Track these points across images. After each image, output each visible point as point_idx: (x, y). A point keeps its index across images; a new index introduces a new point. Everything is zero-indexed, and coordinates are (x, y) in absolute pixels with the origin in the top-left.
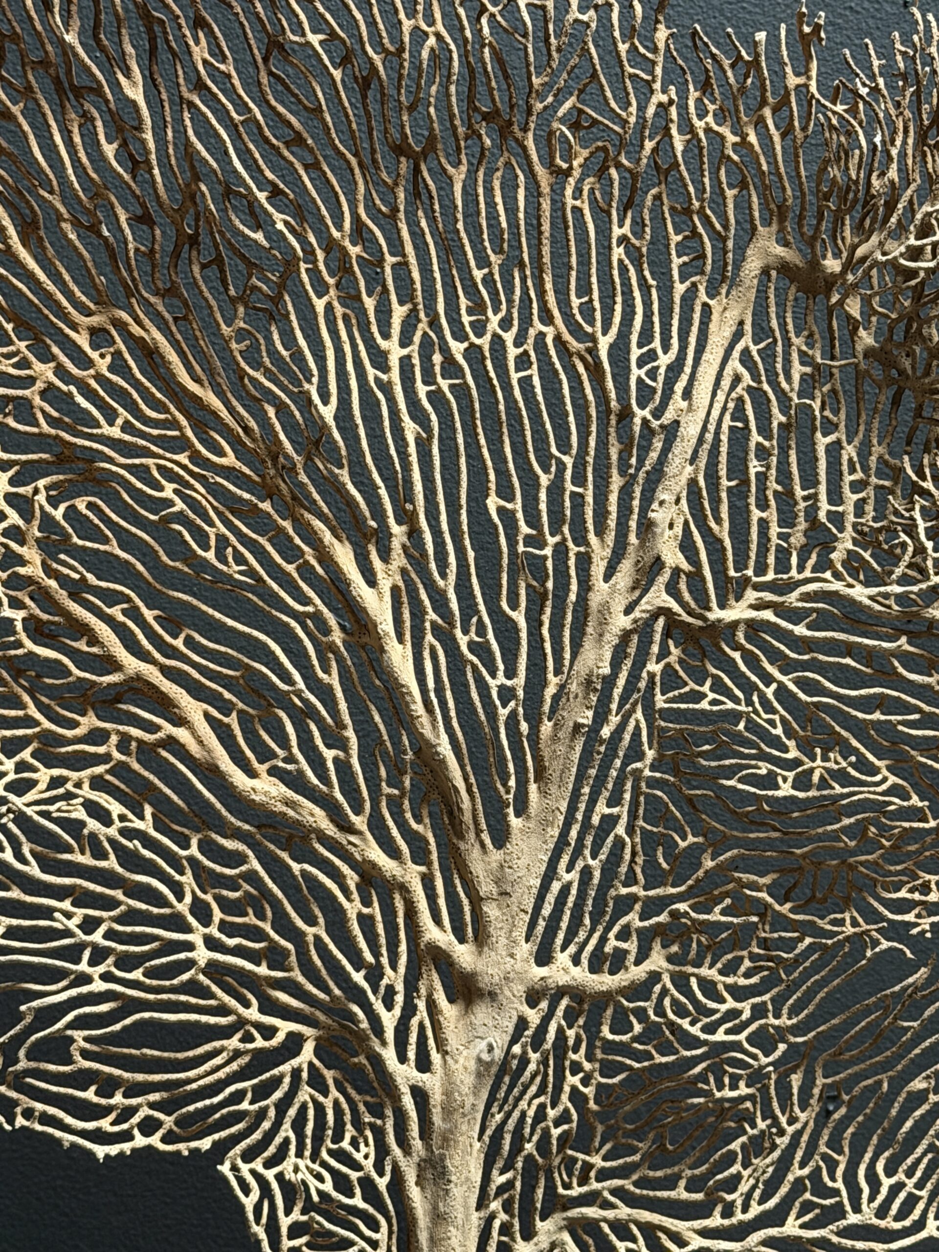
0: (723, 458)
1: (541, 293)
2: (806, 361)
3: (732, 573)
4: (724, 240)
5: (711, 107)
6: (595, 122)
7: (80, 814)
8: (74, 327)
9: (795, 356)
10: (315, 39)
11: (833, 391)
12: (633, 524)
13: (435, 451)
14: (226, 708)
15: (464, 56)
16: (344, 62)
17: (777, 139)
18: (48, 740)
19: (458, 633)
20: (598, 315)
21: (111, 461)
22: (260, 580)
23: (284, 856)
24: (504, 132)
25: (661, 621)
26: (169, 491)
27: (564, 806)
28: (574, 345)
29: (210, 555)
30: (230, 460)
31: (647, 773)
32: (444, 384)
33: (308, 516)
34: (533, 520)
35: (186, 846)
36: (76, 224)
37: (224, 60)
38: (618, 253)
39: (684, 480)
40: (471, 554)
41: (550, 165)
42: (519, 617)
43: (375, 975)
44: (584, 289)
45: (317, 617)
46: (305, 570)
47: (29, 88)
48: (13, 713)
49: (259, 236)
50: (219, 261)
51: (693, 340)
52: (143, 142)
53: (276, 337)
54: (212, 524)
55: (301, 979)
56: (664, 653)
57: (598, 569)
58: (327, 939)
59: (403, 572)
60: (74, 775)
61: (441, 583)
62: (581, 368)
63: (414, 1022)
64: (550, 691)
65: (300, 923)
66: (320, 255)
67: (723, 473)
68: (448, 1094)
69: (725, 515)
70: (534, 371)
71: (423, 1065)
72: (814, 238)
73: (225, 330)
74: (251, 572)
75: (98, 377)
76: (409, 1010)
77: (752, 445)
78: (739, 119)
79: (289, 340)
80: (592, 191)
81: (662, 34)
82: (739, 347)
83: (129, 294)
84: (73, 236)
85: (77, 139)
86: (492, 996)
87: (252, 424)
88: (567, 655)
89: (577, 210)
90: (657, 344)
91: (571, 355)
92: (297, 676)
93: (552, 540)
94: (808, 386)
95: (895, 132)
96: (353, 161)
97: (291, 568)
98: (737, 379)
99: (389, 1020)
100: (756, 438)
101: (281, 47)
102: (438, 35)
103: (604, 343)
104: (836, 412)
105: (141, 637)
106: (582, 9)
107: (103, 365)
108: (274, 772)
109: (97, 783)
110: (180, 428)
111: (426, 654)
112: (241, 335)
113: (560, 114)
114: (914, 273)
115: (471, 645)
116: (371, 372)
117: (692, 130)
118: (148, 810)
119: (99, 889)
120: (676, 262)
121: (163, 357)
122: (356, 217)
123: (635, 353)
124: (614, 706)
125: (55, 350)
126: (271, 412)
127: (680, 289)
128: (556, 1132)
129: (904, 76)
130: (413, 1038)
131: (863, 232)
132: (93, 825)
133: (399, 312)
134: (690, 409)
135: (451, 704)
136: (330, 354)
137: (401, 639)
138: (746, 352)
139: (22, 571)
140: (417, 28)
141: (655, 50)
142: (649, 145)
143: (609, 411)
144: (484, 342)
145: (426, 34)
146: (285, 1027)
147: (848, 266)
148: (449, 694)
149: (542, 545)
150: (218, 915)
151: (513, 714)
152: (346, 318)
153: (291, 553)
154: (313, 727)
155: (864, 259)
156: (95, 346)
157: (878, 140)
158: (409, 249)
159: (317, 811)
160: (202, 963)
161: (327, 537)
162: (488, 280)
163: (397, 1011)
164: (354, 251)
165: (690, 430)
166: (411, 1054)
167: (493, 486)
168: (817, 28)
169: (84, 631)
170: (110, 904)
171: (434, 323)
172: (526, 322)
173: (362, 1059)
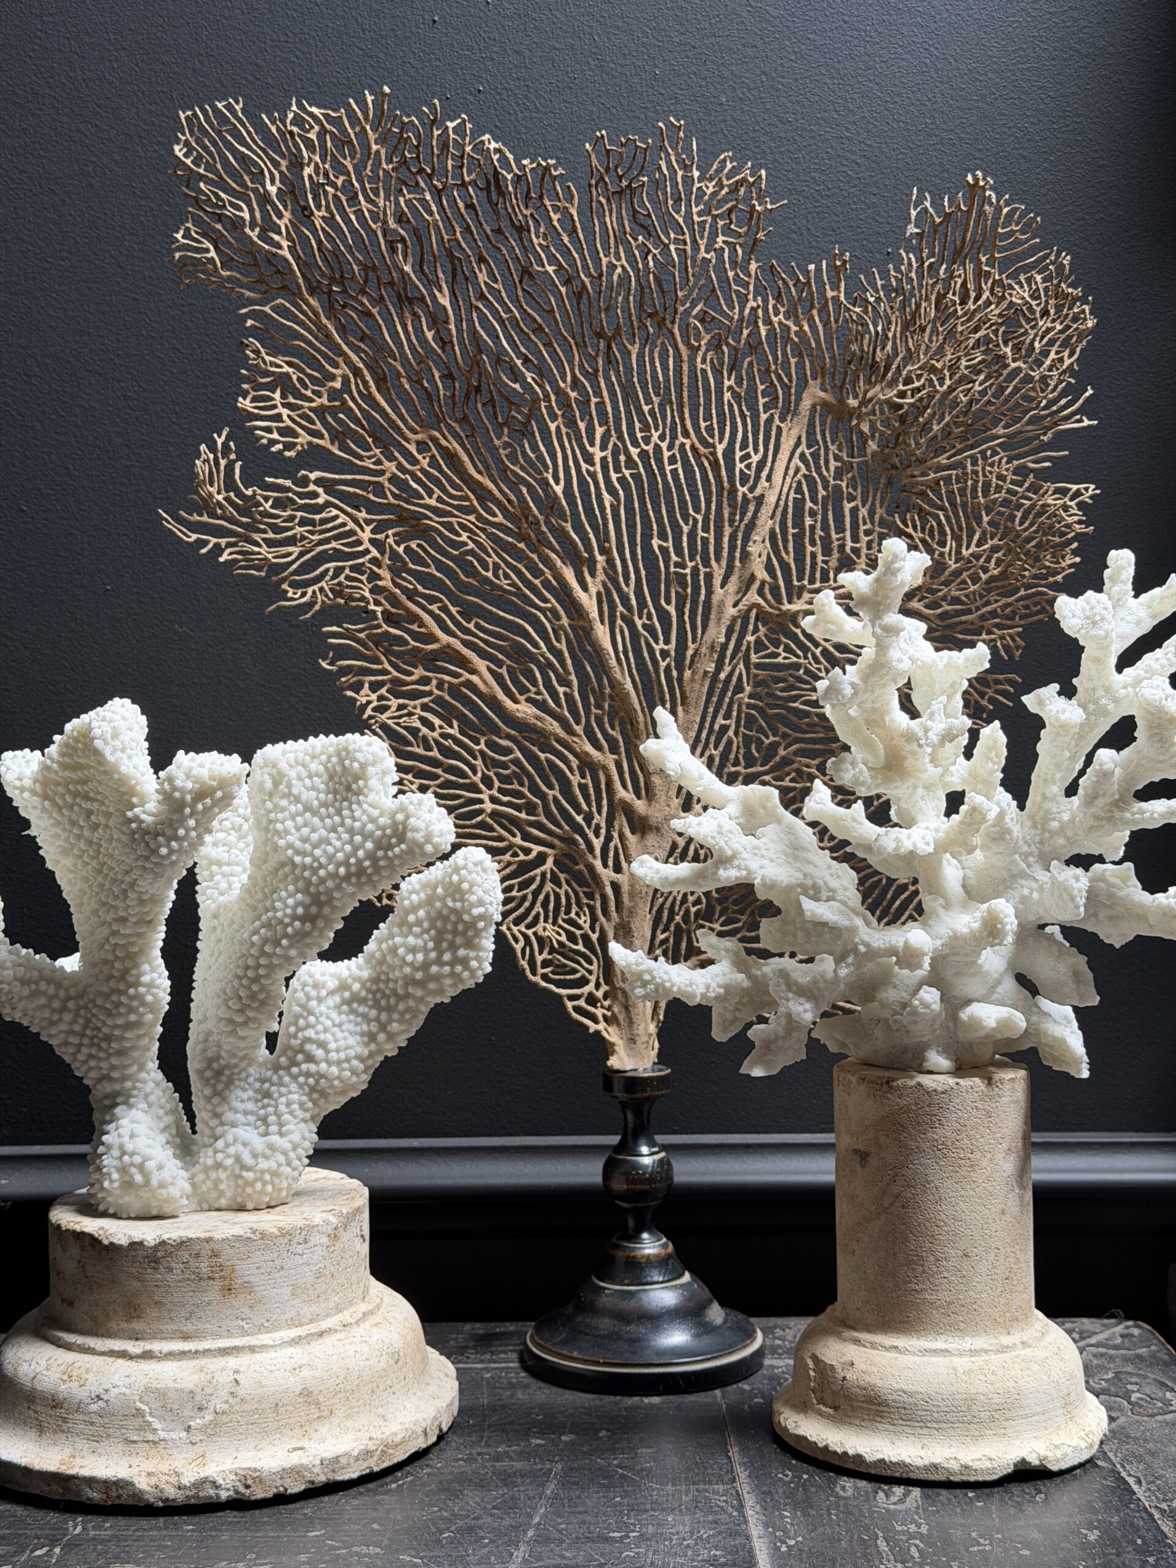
0: (790, 516)
1: (682, 420)
2: (837, 458)
3: (795, 583)
4: (790, 388)
5: (782, 310)
6: (714, 318)
7: (418, 724)
8: (407, 440)
9: (831, 456)
10: (550, 269)
11: (854, 477)
12: (738, 555)
13: (622, 511)
14: (500, 664)
15: (638, 280)
16: (567, 282)
17: (820, 328)
18: (396, 682)
19: (636, 618)
20: (716, 432)
21: (430, 519)
22: (519, 588)
23: (535, 749)
24: (660, 324)
25: (754, 611)
26: (464, 537)
27: (698, 719)
28: (702, 450)
29: (490, 574)
30: (500, 519)
31: (746, 700)
32: (627, 473)
33: (547, 551)
34: (679, 552)
35: (478, 744)
36: (410, 380)
37: (496, 281)
38: (727, 395)
39: (767, 528)
40: (643, 573)
41: (688, 344)
42: (672, 609)
43: (589, 818)
44: (708, 417)
45: (553, 611)
46: (546, 584)
47: (382, 298)
48: (375, 667)
49: (517, 386)
50: (492, 401)
51: (771, 447)
52: (449, 330)
53: (527, 446)
54: (490, 556)
55: (545, 821)
56: (756, 630)
57: (717, 581)
58: (560, 797)
59: (604, 584)
60: (412, 703)
61: (626, 589)
62: (706, 464)
63: (612, 845)
64: (690, 652)
65: (544, 788)
66: (553, 398)
67: (790, 524)
68: (632, 886)
69: (791, 549)
70: (679, 465)
71: (618, 869)
72: (842, 387)
73: (497, 442)
74: (513, 585)
75: (423, 470)
76: (609, 838)
77: (807, 508)
78: (797, 317)
79: (535, 448)
80: (712, 360)
81: (753, 266)
82: (799, 451)
83: (439, 421)
84: (407, 386)
85: (410, 328)
86: (658, 829)
87: (513, 497)
88: (699, 631)
89: (704, 371)
90: (750, 449)
91: (700, 456)
92: (542, 644)
93: (690, 564)
94: (838, 475)
95: (890, 323)
96: (572, 342)
97: (537, 582)
98: (797, 470)
99: (598, 844)
100: (809, 504)
101: (530, 275)
102: (623, 267)
103: (720, 449)
104: (855, 489)
105: (449, 622)
106: (707, 252)
107: (425, 463)
108: (528, 700)
109: (425, 707)
110: (470, 500)
111: (617, 631)
112: (506, 445)
113: (694, 313)
114: (901, 406)
115: (644, 626)
116: (584, 466)
117: (770, 323)
118: (455, 723)
119: (428, 768)
120: (762, 401)
121: (459, 459)
122: (574, 376)
123: (738, 454)
124: (727, 661)
125: (397, 454)
126: (524, 490)
127: (764, 417)
128: (693, 910)
129: (896, 291)
130: (611, 854)
131: (870, 383)
132: (425, 730)
133: (599, 431)
134: (770, 487)
135: (632, 660)
136: (559, 455)
137: (602, 622)
138: (802, 455)
139: (380, 583)
140: (610, 262)
141: (749, 276)
142: (746, 332)
143: (723, 489)
144: (650, 448)
145: (615, 266)
146: (537, 849)
147: (862, 404)
148: (631, 654)
149: (684, 567)
150: (497, 784)
151: (668, 667)
152: (568, 434)
153: (537, 572)
154: (552, 674)
155: (871, 399)
156: (419, 452)
157: (880, 328)
158: (605, 394)
159: (554, 723)
160: (489, 811)
161: (559, 563)
162: (652, 412)
163: (602, 839)
164: (573, 395)
165: (771, 499)
166: (610, 863)
167: (655, 533)
168: (844, 262)
169: (416, 619)
170: (436, 777)
171: (620, 437)
172: (674, 437)
173: (581, 867)
